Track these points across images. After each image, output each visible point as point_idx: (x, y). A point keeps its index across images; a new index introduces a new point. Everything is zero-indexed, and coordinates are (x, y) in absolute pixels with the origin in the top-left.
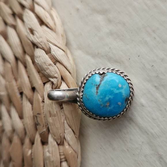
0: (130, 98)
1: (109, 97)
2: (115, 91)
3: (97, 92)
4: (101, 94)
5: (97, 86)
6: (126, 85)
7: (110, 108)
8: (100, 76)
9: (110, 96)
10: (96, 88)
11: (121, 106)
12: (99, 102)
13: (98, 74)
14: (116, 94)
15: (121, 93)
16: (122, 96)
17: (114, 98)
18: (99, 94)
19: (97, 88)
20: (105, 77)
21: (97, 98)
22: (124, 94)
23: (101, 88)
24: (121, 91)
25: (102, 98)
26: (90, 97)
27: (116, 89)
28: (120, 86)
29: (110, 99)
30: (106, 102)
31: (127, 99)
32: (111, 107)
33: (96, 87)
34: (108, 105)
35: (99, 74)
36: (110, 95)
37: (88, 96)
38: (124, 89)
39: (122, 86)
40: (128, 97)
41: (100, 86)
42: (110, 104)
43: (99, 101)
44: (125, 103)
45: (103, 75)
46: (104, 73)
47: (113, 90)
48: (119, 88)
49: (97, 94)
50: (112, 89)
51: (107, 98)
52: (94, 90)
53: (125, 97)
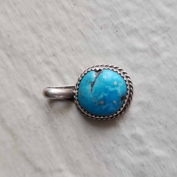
0: (127, 97)
1: (103, 95)
2: (109, 89)
3: (92, 90)
4: (96, 92)
5: (92, 83)
6: (122, 83)
7: (104, 107)
8: (96, 73)
9: (105, 94)
10: (90, 86)
11: (116, 105)
12: (93, 100)
14: (112, 92)
15: (116, 91)
16: (118, 94)
17: (108, 96)
18: (93, 91)
19: (92, 86)
20: (100, 75)
21: (91, 96)
22: (119, 92)
23: (95, 86)
24: (116, 88)
25: (96, 96)
26: (84, 95)
27: (111, 87)
28: (115, 83)
29: (104, 96)
30: (101, 100)
31: (123, 98)
32: (106, 106)
33: (91, 84)
34: (102, 103)
35: (95, 71)
36: (105, 92)
37: (82, 94)
38: (120, 87)
39: (118, 84)
40: (125, 96)
41: (95, 83)
42: (104, 102)
43: (93, 98)
44: (121, 102)
45: (99, 72)
46: (100, 70)
47: (107, 88)
48: (114, 86)
49: (91, 92)
50: (107, 87)
51: (102, 96)
52: (89, 87)
53: (120, 95)
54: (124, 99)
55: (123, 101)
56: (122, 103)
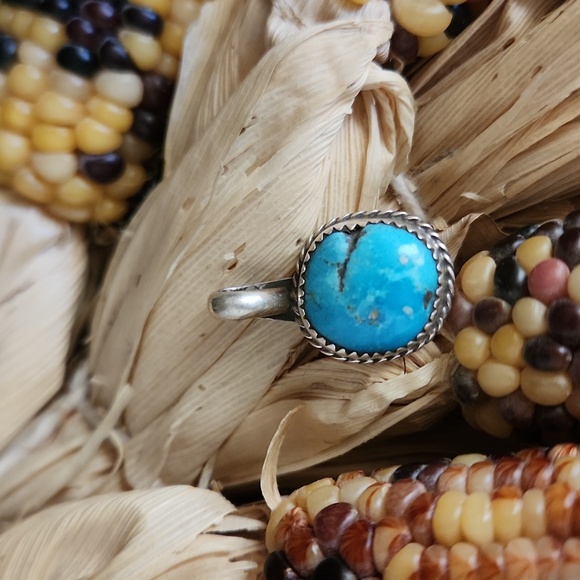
0: (439, 291)
1: (374, 294)
2: (389, 277)
3: (342, 285)
4: (353, 288)
5: (341, 267)
7: (381, 326)
8: (349, 238)
9: (378, 293)
10: (337, 274)
11: (412, 318)
12: (348, 312)
13: (342, 233)
14: (396, 284)
15: (408, 282)
16: (414, 287)
17: (387, 295)
18: (347, 288)
20: (359, 241)
21: (342, 301)
22: (417, 283)
23: (352, 271)
24: (407, 274)
25: (354, 301)
26: (323, 301)
27: (392, 271)
28: (404, 261)
29: (377, 298)
30: (370, 309)
31: (429, 296)
32: (386, 323)
33: (337, 269)
34: (374, 317)
35: (346, 231)
36: (379, 287)
37: (317, 299)
38: (416, 268)
39: (410, 261)
40: (432, 290)
41: (348, 266)
42: (379, 314)
43: (349, 308)
44: (426, 308)
45: (355, 235)
46: (358, 228)
47: (383, 275)
48: (400, 269)
49: (341, 290)
50: (381, 271)
51: (370, 299)
52: (333, 279)
53: (420, 289)
54: (433, 298)
55: (429, 306)
56: (428, 309)
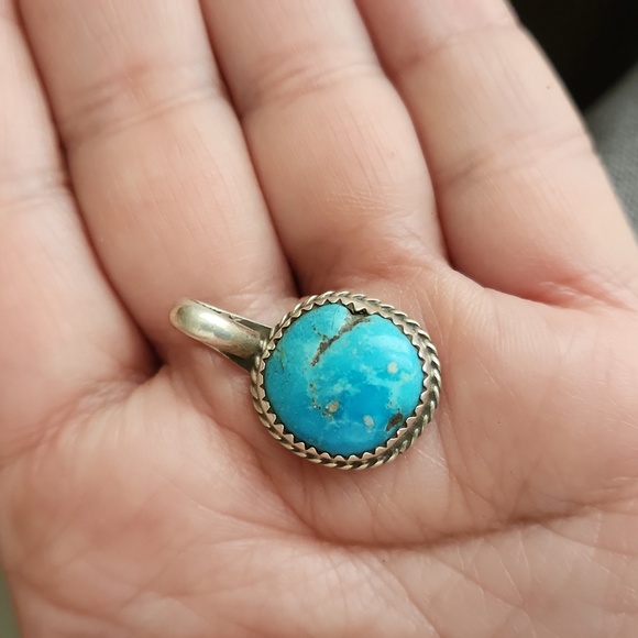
0: (410, 420)
1: (344, 386)
2: (369, 377)
3: (317, 359)
4: (326, 369)
5: (326, 341)
6: (413, 375)
7: (334, 422)
8: (350, 317)
9: (349, 387)
10: (318, 346)
11: (369, 431)
12: (308, 390)
13: (345, 309)
14: (372, 388)
15: (385, 392)
16: (388, 401)
17: (357, 395)
18: (320, 365)
19: (323, 348)
20: (358, 325)
21: (309, 376)
22: (393, 399)
23: (332, 351)
24: (388, 383)
25: (320, 382)
26: (289, 365)
27: (375, 373)
28: (393, 369)
29: (345, 392)
30: (332, 398)
31: (397, 420)
32: (340, 421)
33: (321, 341)
34: (331, 410)
35: (351, 308)
36: (352, 382)
37: (285, 360)
38: (401, 383)
39: (399, 372)
40: (404, 415)
41: (334, 343)
42: (339, 409)
43: (311, 385)
44: (388, 429)
45: (358, 317)
46: (364, 313)
47: (364, 372)
48: (384, 374)
49: (313, 364)
50: (364, 367)
51: (338, 389)
52: (312, 348)
53: (393, 407)
54: (400, 424)
55: (392, 429)
56: (389, 432)
